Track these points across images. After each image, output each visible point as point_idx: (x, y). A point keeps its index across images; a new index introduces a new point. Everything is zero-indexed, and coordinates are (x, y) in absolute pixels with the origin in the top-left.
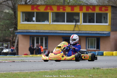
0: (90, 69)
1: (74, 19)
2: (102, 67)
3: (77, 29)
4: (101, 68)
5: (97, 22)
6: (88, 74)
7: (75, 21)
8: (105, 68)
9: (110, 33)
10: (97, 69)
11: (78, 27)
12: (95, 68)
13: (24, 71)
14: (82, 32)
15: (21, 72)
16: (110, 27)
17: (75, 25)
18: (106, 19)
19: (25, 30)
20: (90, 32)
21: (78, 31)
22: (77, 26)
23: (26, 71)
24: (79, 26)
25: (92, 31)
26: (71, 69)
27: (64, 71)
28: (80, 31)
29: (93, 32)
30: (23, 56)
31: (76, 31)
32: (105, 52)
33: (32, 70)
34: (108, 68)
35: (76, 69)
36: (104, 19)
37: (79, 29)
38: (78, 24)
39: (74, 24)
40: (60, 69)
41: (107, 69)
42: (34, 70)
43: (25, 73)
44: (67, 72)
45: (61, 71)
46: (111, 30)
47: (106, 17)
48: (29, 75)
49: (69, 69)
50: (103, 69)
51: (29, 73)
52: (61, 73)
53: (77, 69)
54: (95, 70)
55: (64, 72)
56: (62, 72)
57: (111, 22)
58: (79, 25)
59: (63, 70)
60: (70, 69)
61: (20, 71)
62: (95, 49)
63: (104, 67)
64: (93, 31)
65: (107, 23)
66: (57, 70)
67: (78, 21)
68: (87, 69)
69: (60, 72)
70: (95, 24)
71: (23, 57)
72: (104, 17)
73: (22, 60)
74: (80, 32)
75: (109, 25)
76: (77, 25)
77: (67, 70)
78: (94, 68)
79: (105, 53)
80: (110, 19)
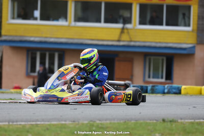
0: (155, 121)
1: (120, 17)
2: (181, 119)
3: (125, 37)
4: (179, 121)
5: (167, 24)
6: (152, 132)
7: (121, 20)
8: (186, 121)
9: (194, 47)
10: (171, 121)
11: (128, 33)
12: (166, 120)
13: (17, 122)
14: (137, 44)
15: (11, 123)
16: (195, 34)
17: (123, 29)
18: (187, 19)
19: (16, 36)
20: (153, 44)
21: (128, 41)
22: (126, 31)
23: (22, 121)
24: (129, 31)
25: (157, 43)
26: (116, 122)
27: (101, 124)
28: (131, 41)
29: (158, 45)
30: (13, 91)
31: (124, 41)
32: (183, 87)
33: (33, 122)
34: (193, 121)
35: (125, 122)
36: (184, 18)
37: (130, 38)
38: (128, 26)
39: (120, 26)
40: (91, 121)
41: (192, 123)
42: (37, 121)
43: (19, 126)
44: (107, 127)
45: (95, 124)
46: (197, 41)
47: (187, 14)
48: (28, 132)
49: (113, 122)
50: (181, 123)
51: (28, 127)
52: (94, 128)
53: (128, 120)
54: (165, 124)
55: (100, 126)
56: (98, 126)
57: (198, 24)
58: (131, 29)
59: (98, 122)
60: (114, 119)
61: (9, 123)
62: (163, 80)
63: (185, 119)
64: (160, 42)
65: (189, 25)
66: (86, 122)
67: (127, 20)
68: (149, 121)
69: (93, 125)
70: (164, 27)
71: (12, 93)
72: (184, 15)
73: (11, 99)
74: (132, 44)
75: (193, 31)
76: (127, 29)
77: (108, 122)
78: (164, 120)
79: (185, 88)
80: (196, 18)
